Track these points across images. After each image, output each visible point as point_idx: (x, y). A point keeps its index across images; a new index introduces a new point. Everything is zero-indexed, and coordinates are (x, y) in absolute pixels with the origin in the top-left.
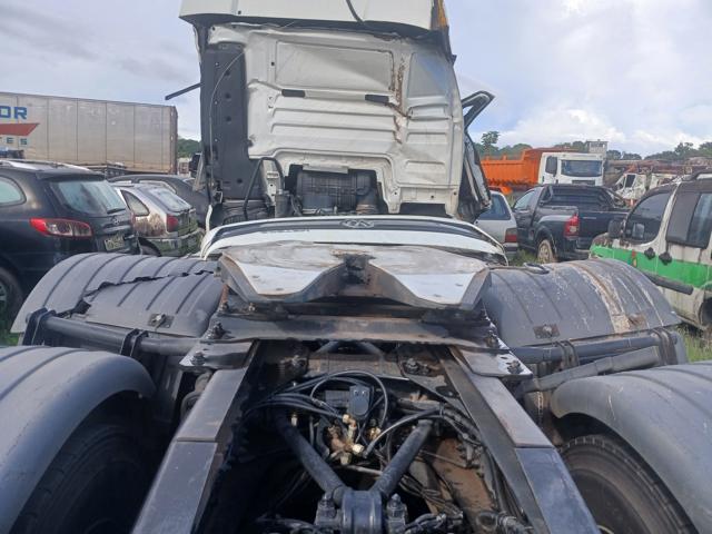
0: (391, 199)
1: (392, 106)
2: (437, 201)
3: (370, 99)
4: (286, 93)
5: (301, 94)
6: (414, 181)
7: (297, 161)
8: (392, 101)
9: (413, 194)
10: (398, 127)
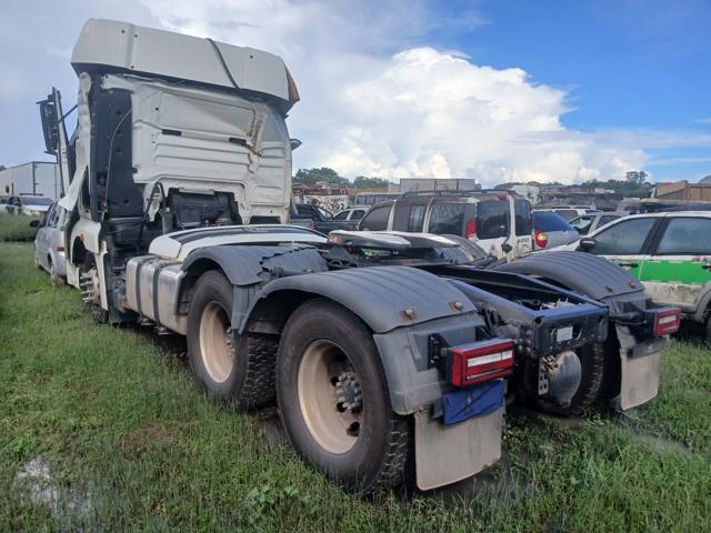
0: (244, 214)
1: (248, 147)
2: (274, 214)
3: (232, 140)
4: (165, 132)
5: (178, 134)
6: (260, 200)
7: (175, 185)
8: (248, 143)
9: (258, 209)
10: (251, 162)
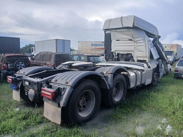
0: (135, 59)
3: (129, 40)
4: (117, 40)
5: (119, 40)
6: (139, 55)
7: (118, 52)
8: (133, 40)
10: (135, 45)
